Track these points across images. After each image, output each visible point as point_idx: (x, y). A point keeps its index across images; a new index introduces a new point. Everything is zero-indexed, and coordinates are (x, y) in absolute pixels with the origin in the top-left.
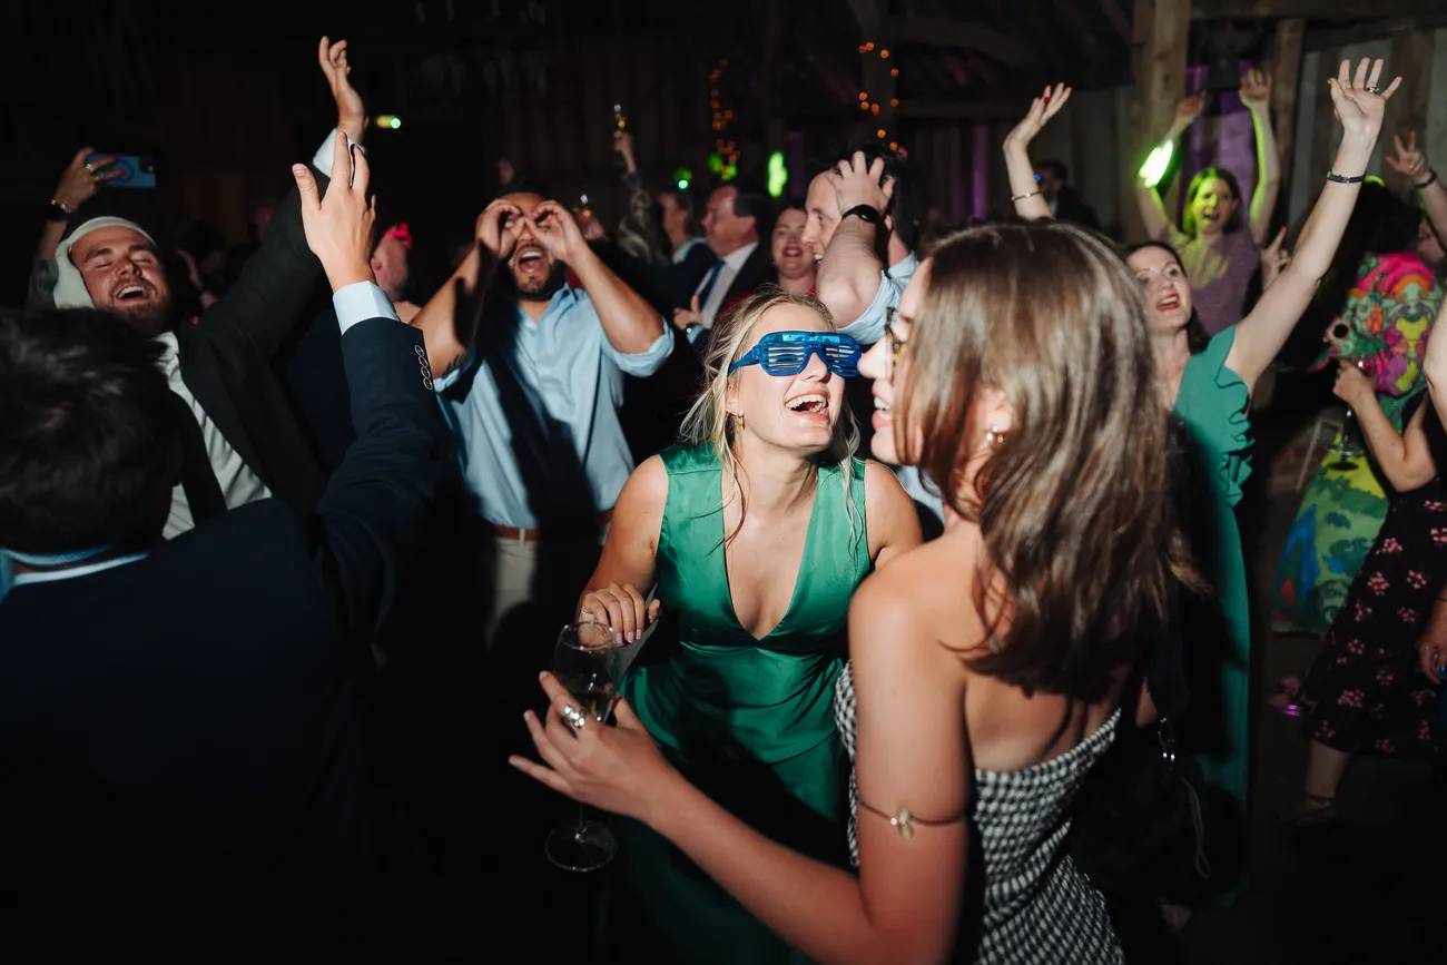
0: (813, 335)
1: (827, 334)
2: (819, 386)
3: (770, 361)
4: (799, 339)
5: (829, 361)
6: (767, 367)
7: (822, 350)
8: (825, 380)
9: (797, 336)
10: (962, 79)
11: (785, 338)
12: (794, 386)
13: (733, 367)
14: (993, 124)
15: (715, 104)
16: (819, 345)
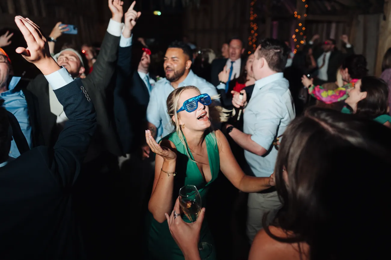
0: (196, 97)
1: (199, 95)
2: (203, 111)
3: (188, 108)
4: (193, 100)
5: (203, 103)
6: (188, 111)
7: (200, 100)
8: (204, 109)
9: (192, 99)
10: (329, 8)
11: (190, 101)
12: (197, 113)
13: (178, 112)
14: (338, 22)
15: (251, 12)
16: (199, 99)
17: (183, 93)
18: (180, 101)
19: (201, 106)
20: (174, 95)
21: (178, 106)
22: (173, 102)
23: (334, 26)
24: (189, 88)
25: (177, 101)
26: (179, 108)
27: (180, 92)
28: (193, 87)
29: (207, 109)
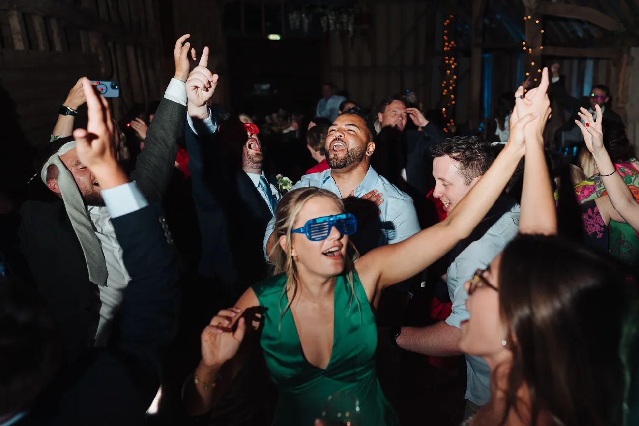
0: (332, 216)
1: (338, 214)
2: (337, 242)
6: (309, 238)
7: (337, 224)
8: (340, 239)
9: (324, 219)
10: (581, 35)
11: (318, 221)
12: (325, 245)
13: (293, 231)
14: (596, 60)
15: (446, 38)
16: (335, 222)
17: (310, 201)
18: (301, 214)
19: (335, 234)
20: (294, 200)
21: (295, 222)
22: (290, 211)
23: (590, 64)
24: (324, 194)
25: (296, 213)
26: (297, 228)
27: (305, 198)
28: (330, 195)
29: (344, 241)
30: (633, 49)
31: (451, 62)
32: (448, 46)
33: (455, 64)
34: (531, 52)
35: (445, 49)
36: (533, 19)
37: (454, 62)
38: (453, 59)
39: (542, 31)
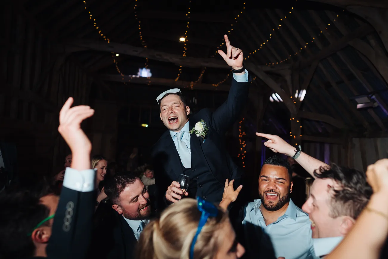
10: (320, 131)
15: (240, 130)
23: (327, 147)
30: (354, 139)
31: (243, 143)
32: (241, 135)
33: (245, 145)
34: (295, 138)
35: (240, 136)
36: (296, 120)
37: (245, 143)
38: (244, 142)
39: (301, 127)
